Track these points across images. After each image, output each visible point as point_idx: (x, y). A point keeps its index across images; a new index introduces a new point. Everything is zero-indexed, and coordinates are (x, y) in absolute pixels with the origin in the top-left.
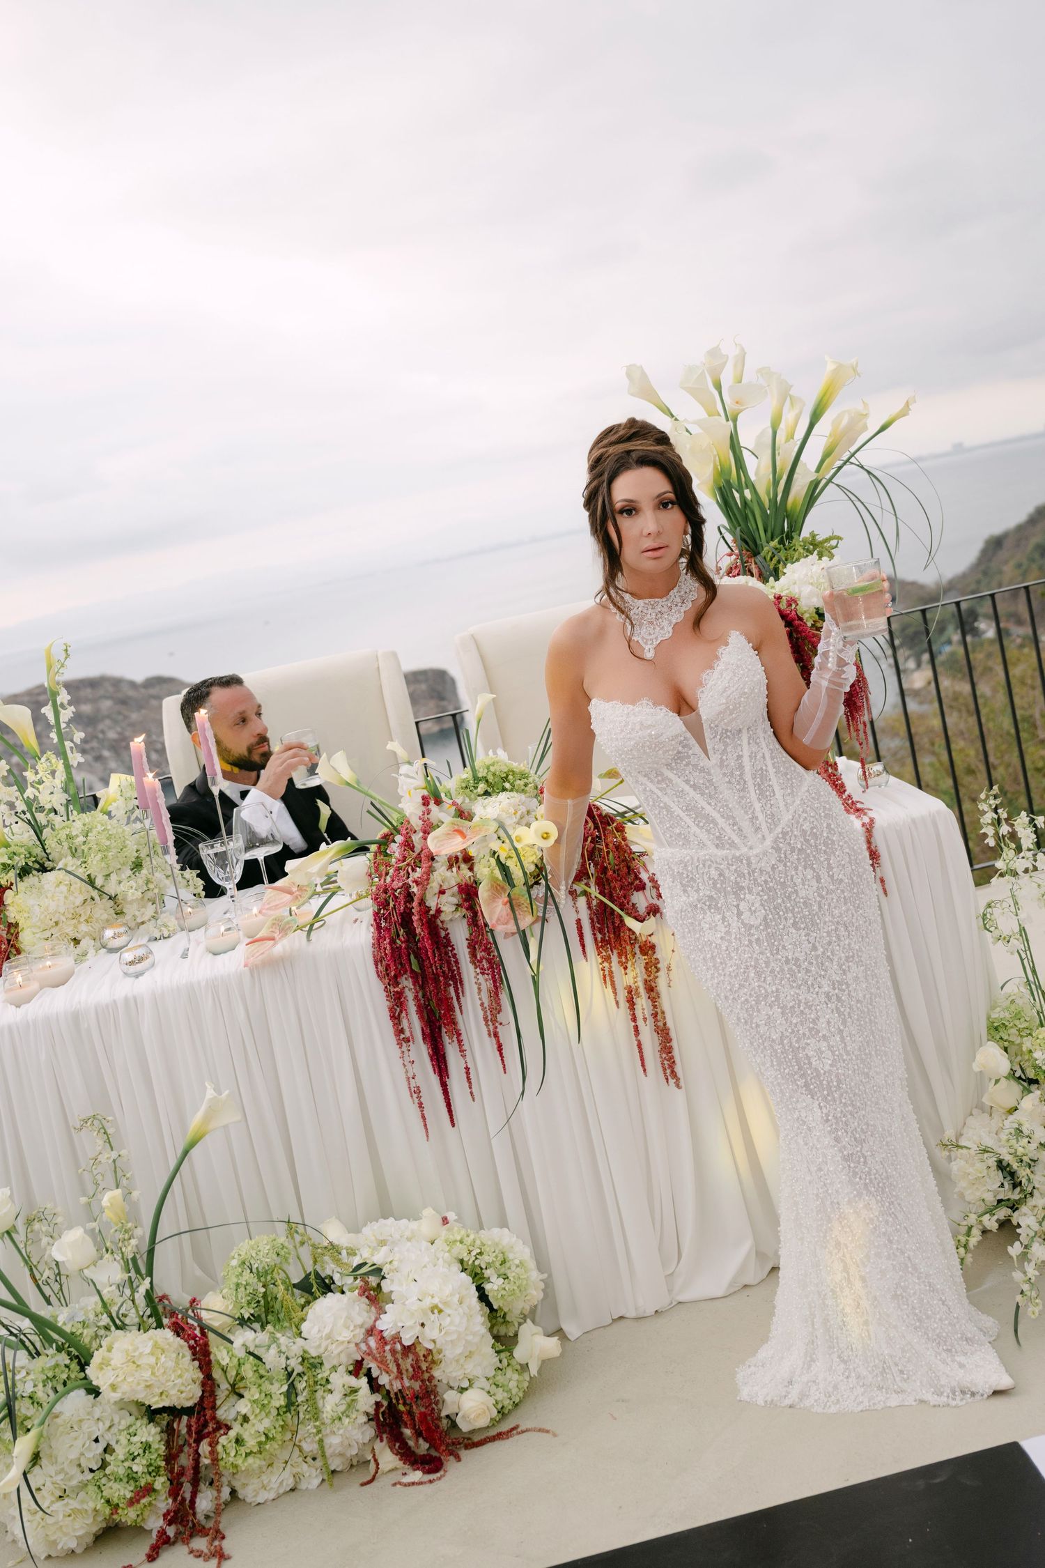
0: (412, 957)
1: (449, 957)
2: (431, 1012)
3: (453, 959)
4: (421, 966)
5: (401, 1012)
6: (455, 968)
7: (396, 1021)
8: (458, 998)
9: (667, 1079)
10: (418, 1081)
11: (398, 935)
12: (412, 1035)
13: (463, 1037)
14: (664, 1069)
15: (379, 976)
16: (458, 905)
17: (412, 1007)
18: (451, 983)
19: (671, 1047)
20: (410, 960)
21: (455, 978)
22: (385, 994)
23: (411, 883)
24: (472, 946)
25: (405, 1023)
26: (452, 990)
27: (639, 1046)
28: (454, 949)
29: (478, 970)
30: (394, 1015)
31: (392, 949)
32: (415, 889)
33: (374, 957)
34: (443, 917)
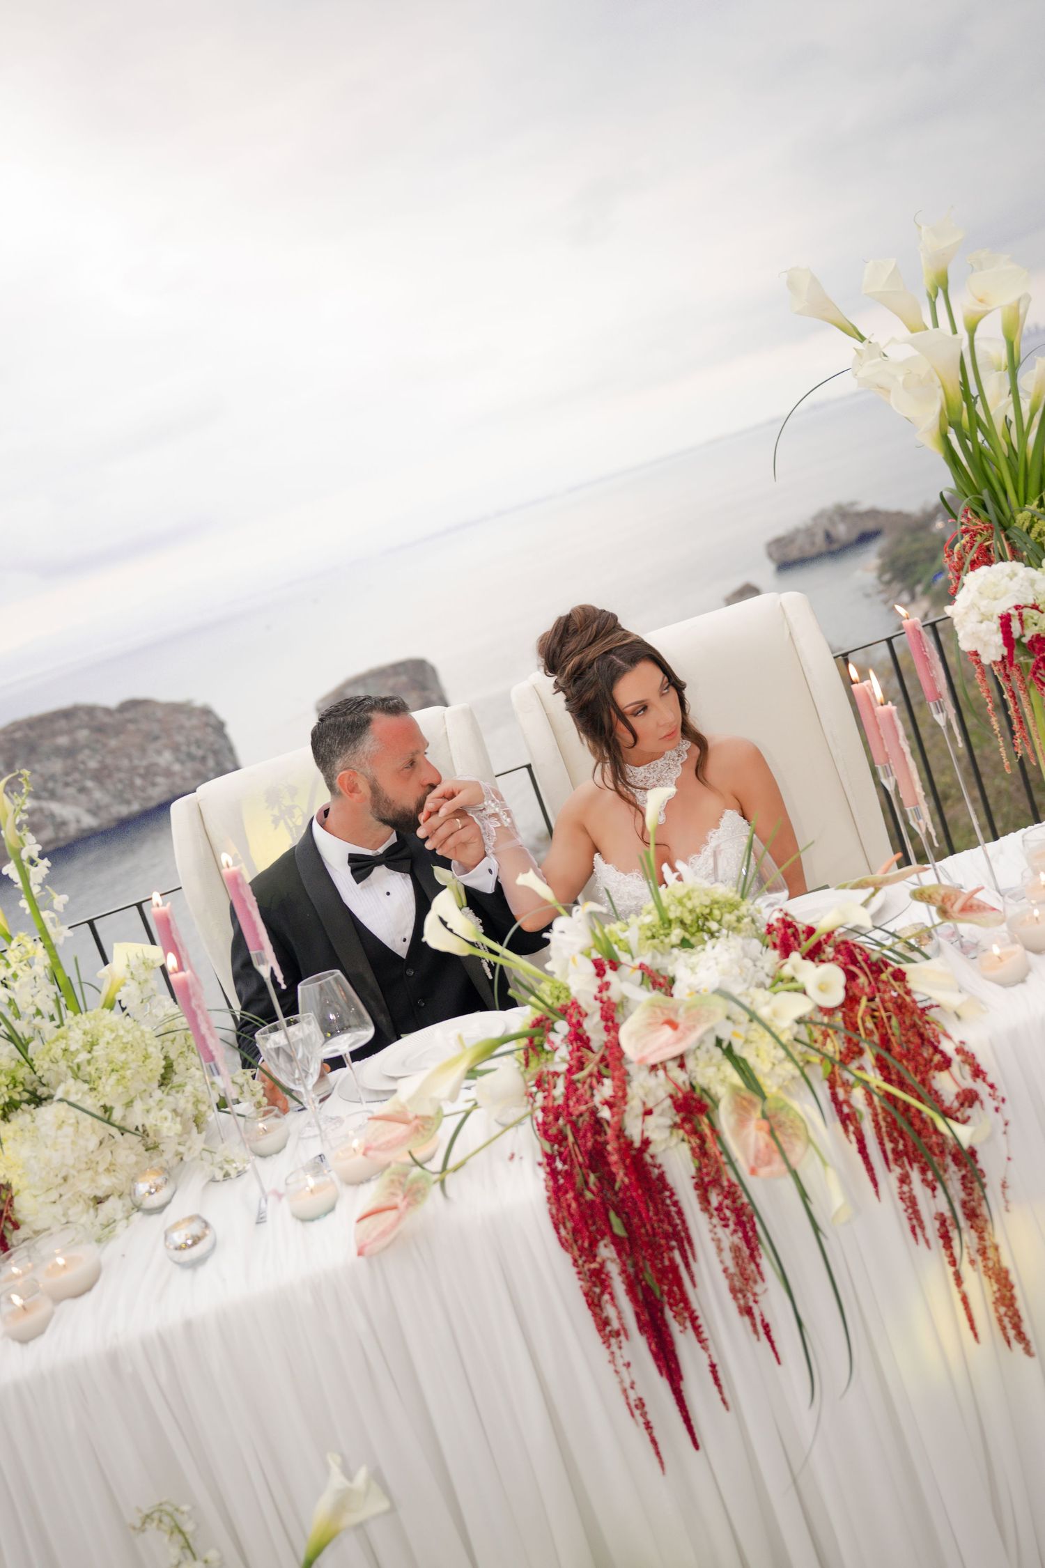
0: (612, 1215)
1: (668, 1206)
2: (648, 1290)
3: (673, 1209)
4: (627, 1226)
5: (602, 1293)
6: (678, 1221)
7: (597, 1310)
8: (687, 1265)
9: (1009, 1342)
10: (641, 1391)
11: (586, 1182)
12: (622, 1325)
13: (700, 1321)
14: (1004, 1328)
15: (562, 1245)
16: (675, 1126)
17: (619, 1286)
18: (674, 1243)
19: (1013, 1298)
20: (608, 1220)
21: (682, 1238)
22: (575, 1270)
23: (599, 1105)
24: (703, 1187)
25: (610, 1311)
26: (677, 1255)
27: (965, 1300)
28: (672, 1194)
29: (715, 1220)
30: (593, 1302)
31: (579, 1205)
32: (605, 1113)
33: (552, 1217)
34: (652, 1149)
